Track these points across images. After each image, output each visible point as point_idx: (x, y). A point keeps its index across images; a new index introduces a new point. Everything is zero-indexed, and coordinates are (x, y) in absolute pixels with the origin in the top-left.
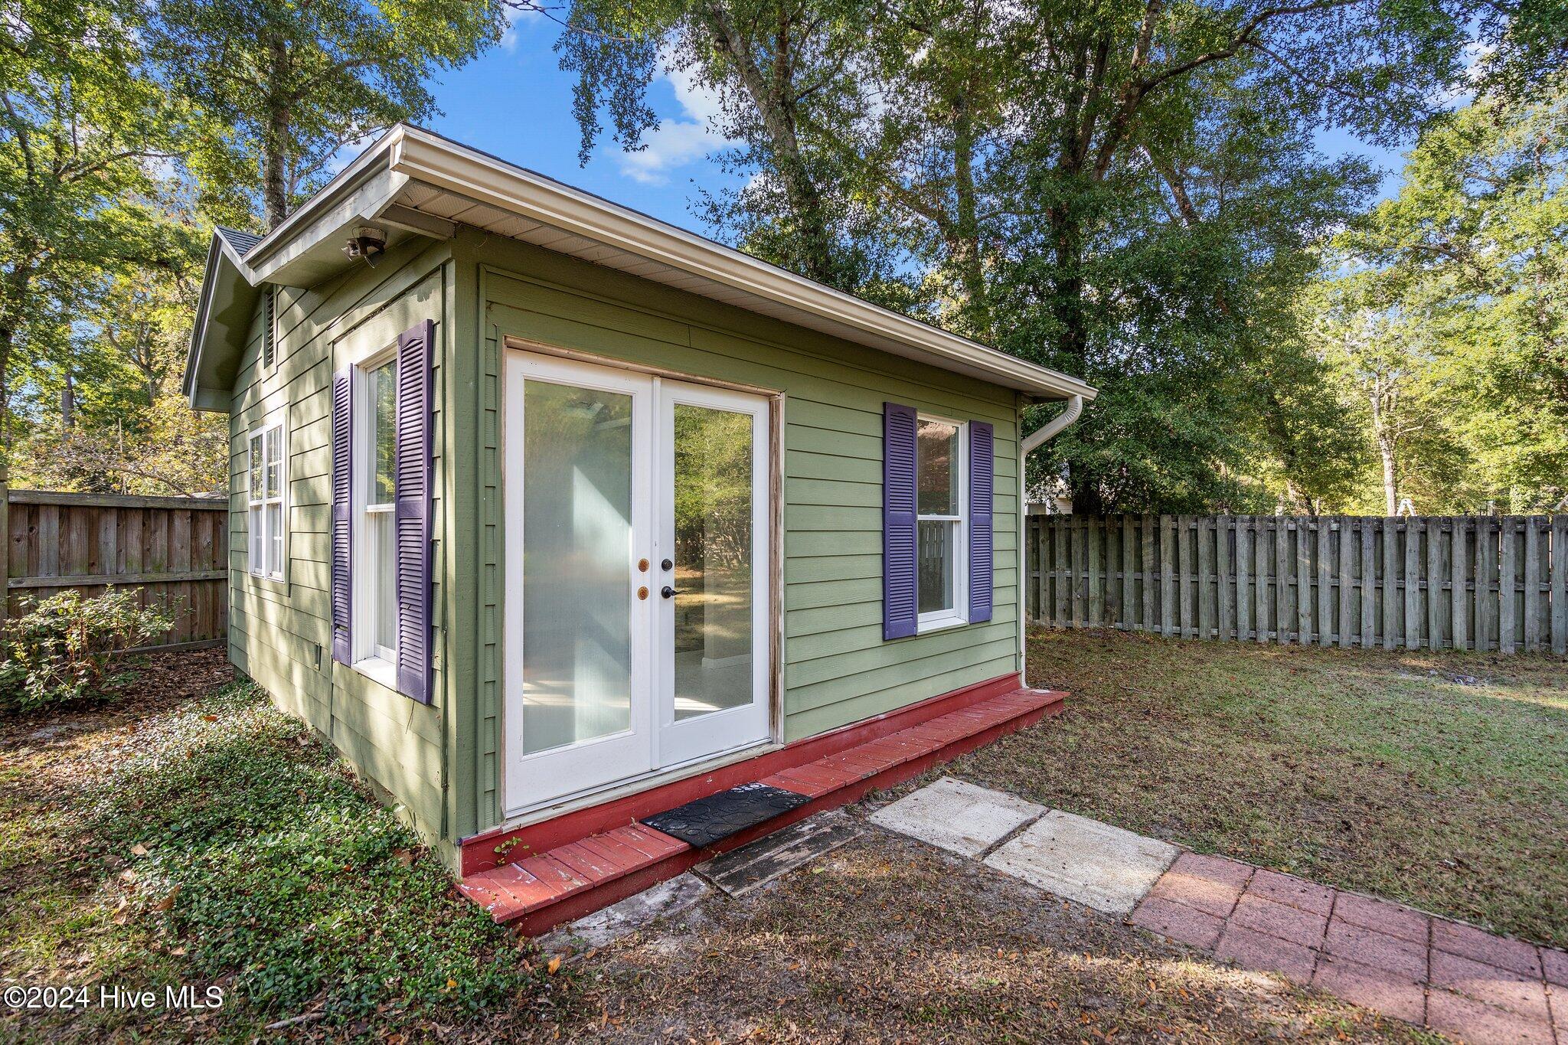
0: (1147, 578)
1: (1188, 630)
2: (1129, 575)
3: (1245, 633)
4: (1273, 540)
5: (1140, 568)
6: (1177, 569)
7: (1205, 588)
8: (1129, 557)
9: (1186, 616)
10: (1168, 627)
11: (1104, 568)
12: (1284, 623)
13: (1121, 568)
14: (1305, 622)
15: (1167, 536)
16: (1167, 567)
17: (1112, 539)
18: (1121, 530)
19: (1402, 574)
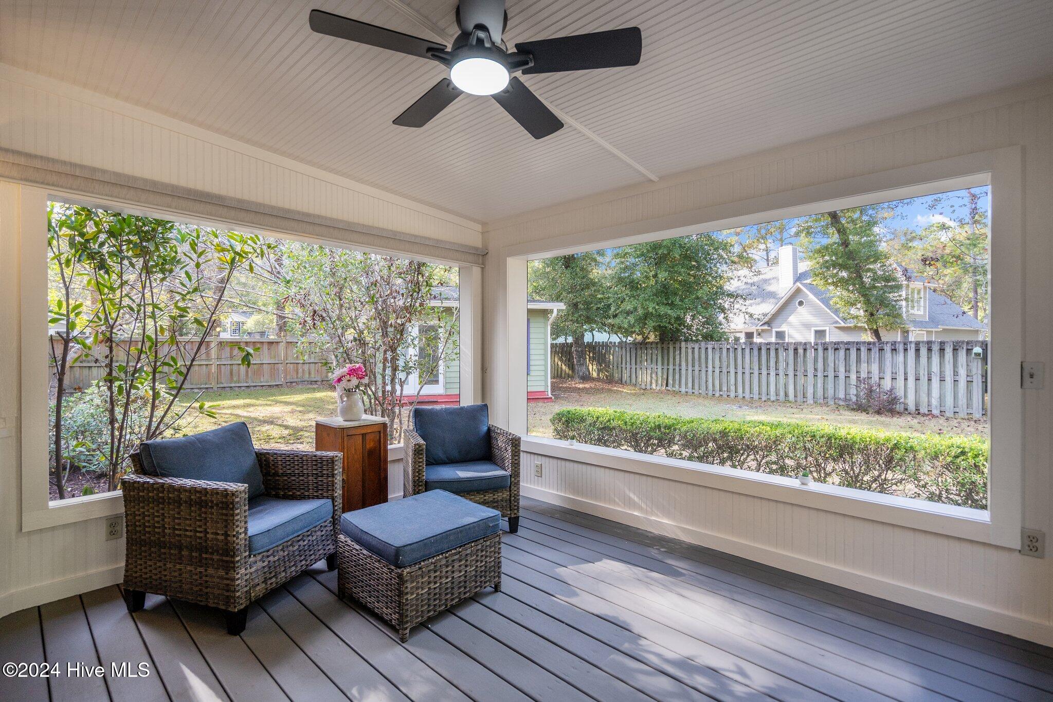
0: (677, 368)
1: (690, 390)
2: (671, 367)
3: (710, 393)
4: (721, 353)
5: (674, 365)
6: (687, 365)
7: (697, 372)
8: (671, 360)
9: (690, 385)
10: (683, 389)
11: (663, 364)
12: (725, 389)
13: (668, 365)
14: (733, 388)
15: (683, 350)
16: (683, 364)
17: (666, 352)
18: (669, 347)
19: (768, 368)
